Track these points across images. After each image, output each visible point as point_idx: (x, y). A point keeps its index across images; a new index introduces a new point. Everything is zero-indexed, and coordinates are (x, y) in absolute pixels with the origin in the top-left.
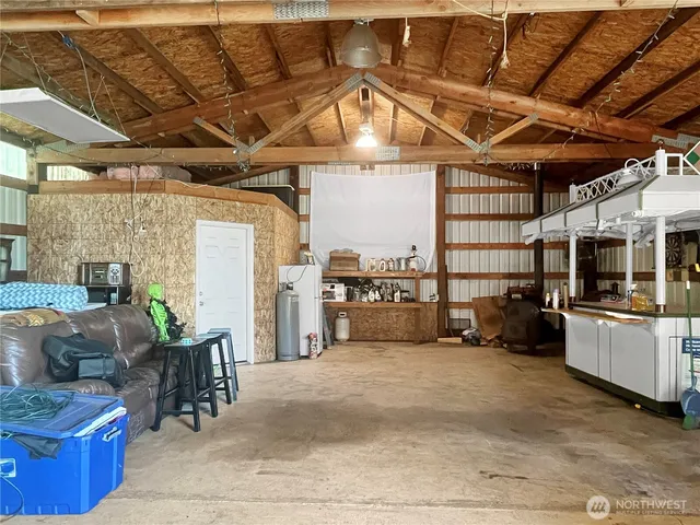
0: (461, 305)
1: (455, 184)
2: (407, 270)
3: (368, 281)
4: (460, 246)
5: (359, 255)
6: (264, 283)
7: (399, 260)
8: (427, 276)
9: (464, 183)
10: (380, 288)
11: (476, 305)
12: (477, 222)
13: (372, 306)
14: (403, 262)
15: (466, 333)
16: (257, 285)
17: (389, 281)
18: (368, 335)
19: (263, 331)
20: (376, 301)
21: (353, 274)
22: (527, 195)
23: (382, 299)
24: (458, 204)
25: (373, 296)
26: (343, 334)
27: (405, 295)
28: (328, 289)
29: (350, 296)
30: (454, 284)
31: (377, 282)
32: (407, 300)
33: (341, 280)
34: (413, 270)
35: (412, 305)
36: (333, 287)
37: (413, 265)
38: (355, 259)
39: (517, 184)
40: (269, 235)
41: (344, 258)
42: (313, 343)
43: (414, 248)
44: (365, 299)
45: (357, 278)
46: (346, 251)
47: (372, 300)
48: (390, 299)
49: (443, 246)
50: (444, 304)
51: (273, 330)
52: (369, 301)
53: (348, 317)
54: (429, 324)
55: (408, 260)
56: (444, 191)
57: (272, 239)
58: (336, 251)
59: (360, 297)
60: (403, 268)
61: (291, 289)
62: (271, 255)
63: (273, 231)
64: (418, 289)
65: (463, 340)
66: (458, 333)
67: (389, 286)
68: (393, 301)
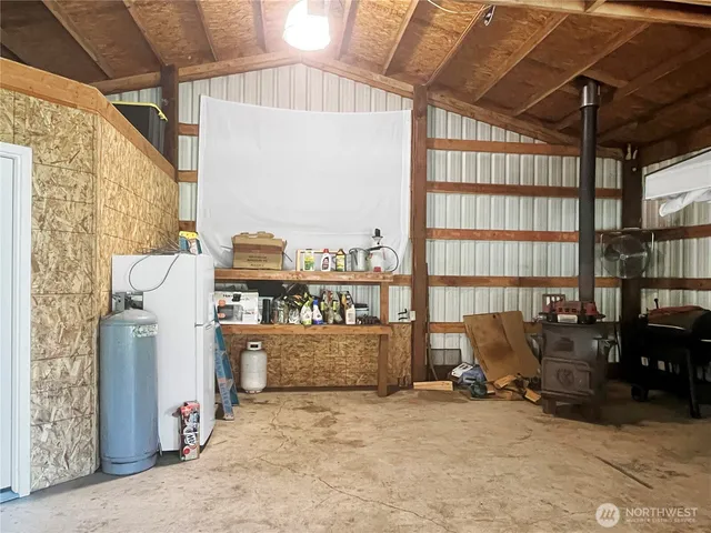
0: (446, 328)
1: (440, 135)
2: (367, 269)
3: (300, 288)
4: (448, 234)
5: (285, 244)
6: (67, 294)
7: (354, 253)
8: (397, 280)
9: (453, 133)
10: (319, 299)
11: (468, 326)
12: (472, 197)
13: (309, 331)
14: (360, 257)
15: (458, 372)
16: (41, 298)
17: (333, 288)
18: (297, 377)
19: (60, 409)
20: (314, 322)
21: (275, 276)
22: (544, 157)
23: (325, 319)
24: (446, 166)
25: (309, 314)
26: (255, 380)
27: (363, 312)
28: (229, 302)
29: (268, 315)
30: (438, 295)
31: (314, 290)
32: (367, 321)
33: (253, 285)
34: (377, 269)
35: (376, 330)
36: (237, 298)
37: (376, 261)
38: (278, 250)
39: (530, 140)
40: (81, 180)
41: (258, 247)
42: (190, 425)
43: (378, 233)
44: (295, 320)
45: (281, 282)
46: (261, 235)
47: (308, 321)
48: (338, 318)
49: (421, 232)
50: (423, 327)
51: (89, 402)
52: (301, 323)
53: (263, 349)
54: (399, 359)
55: (368, 253)
56: (423, 144)
57: (89, 191)
58: (245, 235)
59: (287, 316)
60: (360, 266)
61: (139, 306)
62: (86, 228)
63: (92, 173)
64: (384, 302)
65: (455, 385)
66: (444, 373)
67: (335, 296)
68: (343, 322)
